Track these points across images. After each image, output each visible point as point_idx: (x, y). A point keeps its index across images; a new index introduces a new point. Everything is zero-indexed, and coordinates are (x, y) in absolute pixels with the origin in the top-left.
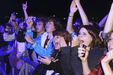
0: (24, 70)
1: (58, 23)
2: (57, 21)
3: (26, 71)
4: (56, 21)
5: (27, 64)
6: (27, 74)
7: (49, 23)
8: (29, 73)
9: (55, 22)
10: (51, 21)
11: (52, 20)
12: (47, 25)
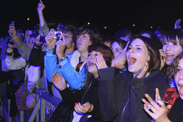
0: (40, 111)
1: (96, 36)
2: (95, 33)
3: (42, 113)
4: (93, 32)
5: (44, 101)
6: (43, 117)
7: (82, 36)
8: (46, 115)
9: (91, 34)
10: (85, 33)
11: (87, 31)
12: (78, 40)
